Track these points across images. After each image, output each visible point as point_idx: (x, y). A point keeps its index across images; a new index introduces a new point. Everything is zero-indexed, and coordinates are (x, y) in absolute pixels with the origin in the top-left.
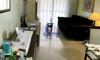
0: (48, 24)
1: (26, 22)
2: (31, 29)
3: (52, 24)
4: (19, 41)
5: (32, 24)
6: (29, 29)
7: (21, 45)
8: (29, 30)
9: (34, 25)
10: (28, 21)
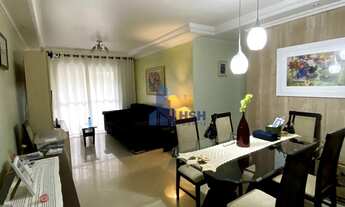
0: (84, 130)
1: (31, 137)
2: (51, 151)
3: (93, 129)
4: (27, 193)
5: (48, 140)
6: (45, 153)
7: (37, 203)
8: (45, 157)
9: (54, 140)
10: (35, 135)
